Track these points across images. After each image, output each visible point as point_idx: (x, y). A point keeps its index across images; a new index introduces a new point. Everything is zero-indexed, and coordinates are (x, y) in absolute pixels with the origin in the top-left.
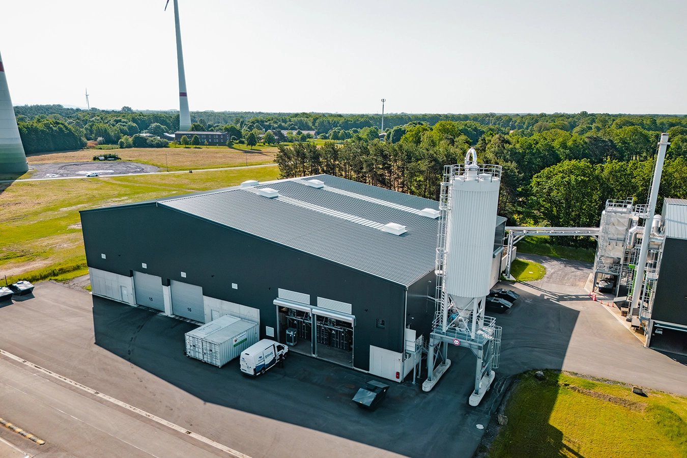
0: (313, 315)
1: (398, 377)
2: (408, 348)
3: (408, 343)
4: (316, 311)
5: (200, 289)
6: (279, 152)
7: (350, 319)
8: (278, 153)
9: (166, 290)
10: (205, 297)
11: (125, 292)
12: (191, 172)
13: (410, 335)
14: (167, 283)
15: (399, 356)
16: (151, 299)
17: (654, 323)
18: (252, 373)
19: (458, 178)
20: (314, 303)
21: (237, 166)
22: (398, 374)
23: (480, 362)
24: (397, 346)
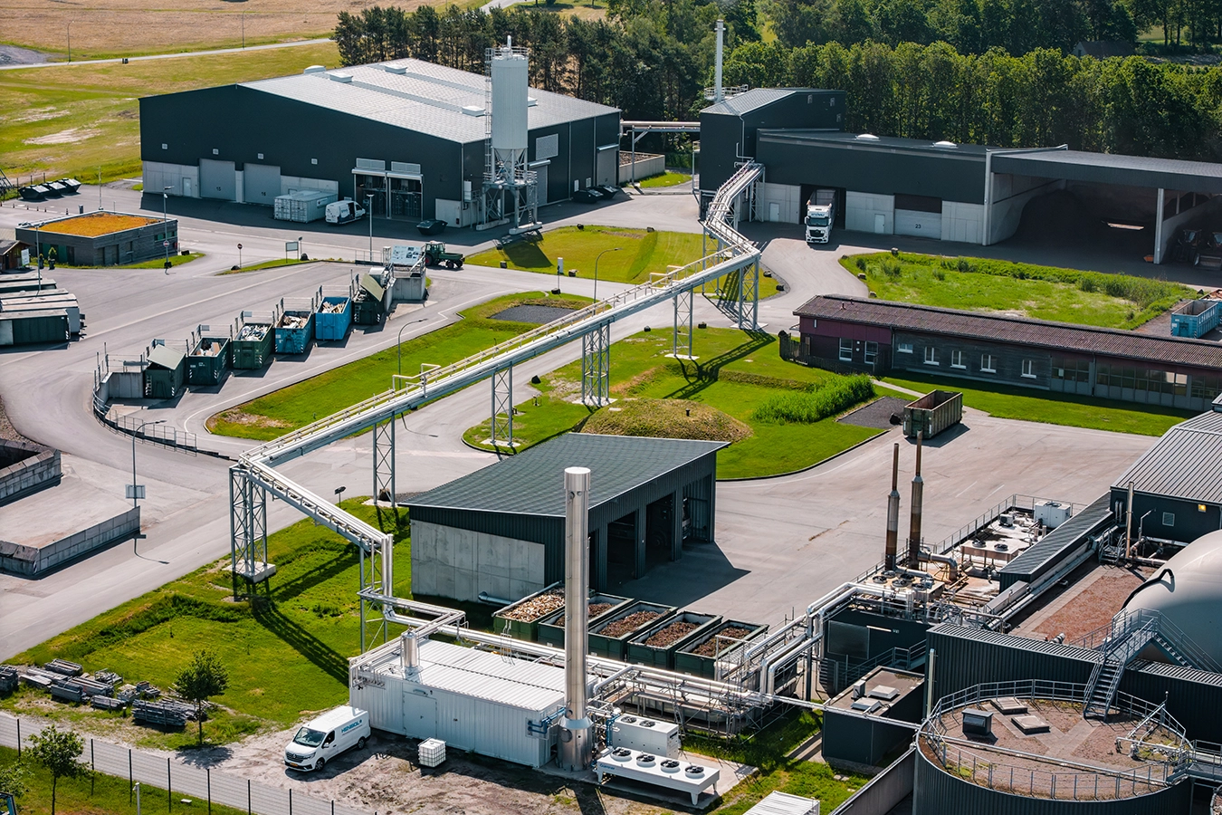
0: (388, 178)
1: (458, 223)
2: (466, 198)
3: (466, 194)
4: (390, 174)
5: (277, 170)
6: (340, 24)
7: (419, 177)
8: (338, 25)
9: (239, 174)
10: (282, 177)
11: (187, 185)
12: (126, 62)
13: (468, 185)
14: (240, 167)
15: (458, 204)
16: (219, 189)
17: (702, 193)
18: (336, 221)
19: (497, 58)
20: (388, 168)
21: (220, 48)
22: (458, 220)
23: (517, 200)
24: (458, 196)
